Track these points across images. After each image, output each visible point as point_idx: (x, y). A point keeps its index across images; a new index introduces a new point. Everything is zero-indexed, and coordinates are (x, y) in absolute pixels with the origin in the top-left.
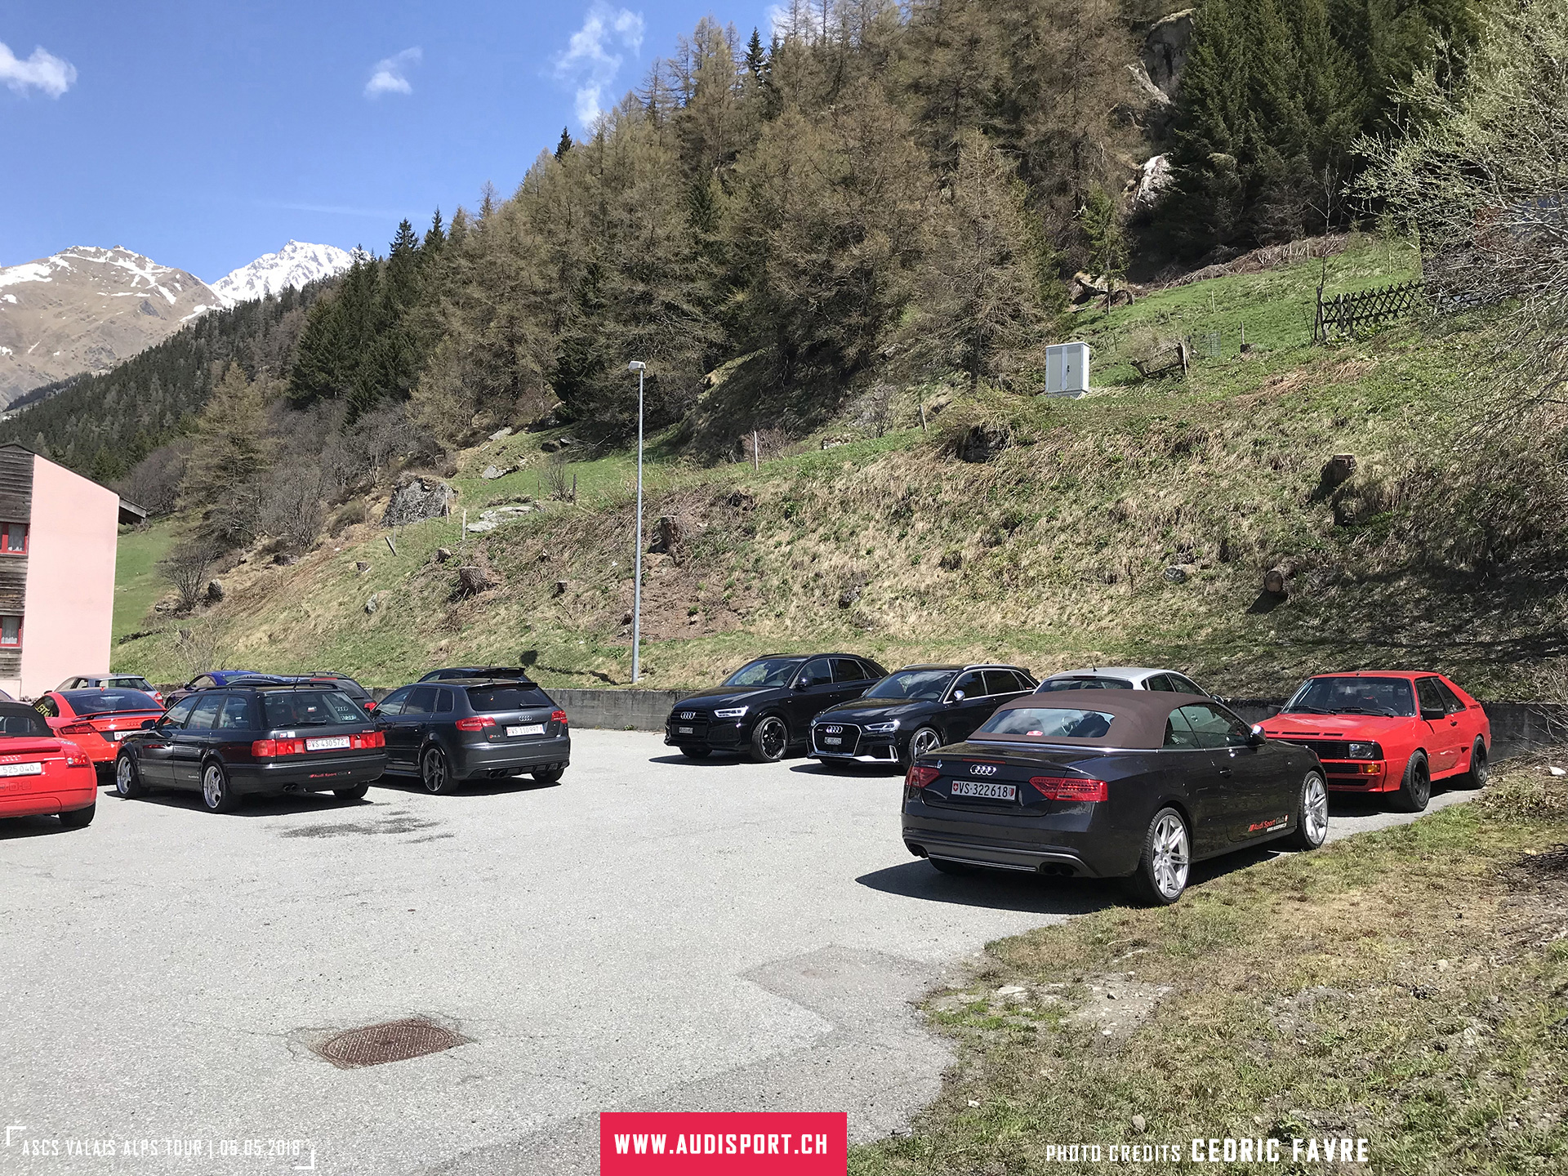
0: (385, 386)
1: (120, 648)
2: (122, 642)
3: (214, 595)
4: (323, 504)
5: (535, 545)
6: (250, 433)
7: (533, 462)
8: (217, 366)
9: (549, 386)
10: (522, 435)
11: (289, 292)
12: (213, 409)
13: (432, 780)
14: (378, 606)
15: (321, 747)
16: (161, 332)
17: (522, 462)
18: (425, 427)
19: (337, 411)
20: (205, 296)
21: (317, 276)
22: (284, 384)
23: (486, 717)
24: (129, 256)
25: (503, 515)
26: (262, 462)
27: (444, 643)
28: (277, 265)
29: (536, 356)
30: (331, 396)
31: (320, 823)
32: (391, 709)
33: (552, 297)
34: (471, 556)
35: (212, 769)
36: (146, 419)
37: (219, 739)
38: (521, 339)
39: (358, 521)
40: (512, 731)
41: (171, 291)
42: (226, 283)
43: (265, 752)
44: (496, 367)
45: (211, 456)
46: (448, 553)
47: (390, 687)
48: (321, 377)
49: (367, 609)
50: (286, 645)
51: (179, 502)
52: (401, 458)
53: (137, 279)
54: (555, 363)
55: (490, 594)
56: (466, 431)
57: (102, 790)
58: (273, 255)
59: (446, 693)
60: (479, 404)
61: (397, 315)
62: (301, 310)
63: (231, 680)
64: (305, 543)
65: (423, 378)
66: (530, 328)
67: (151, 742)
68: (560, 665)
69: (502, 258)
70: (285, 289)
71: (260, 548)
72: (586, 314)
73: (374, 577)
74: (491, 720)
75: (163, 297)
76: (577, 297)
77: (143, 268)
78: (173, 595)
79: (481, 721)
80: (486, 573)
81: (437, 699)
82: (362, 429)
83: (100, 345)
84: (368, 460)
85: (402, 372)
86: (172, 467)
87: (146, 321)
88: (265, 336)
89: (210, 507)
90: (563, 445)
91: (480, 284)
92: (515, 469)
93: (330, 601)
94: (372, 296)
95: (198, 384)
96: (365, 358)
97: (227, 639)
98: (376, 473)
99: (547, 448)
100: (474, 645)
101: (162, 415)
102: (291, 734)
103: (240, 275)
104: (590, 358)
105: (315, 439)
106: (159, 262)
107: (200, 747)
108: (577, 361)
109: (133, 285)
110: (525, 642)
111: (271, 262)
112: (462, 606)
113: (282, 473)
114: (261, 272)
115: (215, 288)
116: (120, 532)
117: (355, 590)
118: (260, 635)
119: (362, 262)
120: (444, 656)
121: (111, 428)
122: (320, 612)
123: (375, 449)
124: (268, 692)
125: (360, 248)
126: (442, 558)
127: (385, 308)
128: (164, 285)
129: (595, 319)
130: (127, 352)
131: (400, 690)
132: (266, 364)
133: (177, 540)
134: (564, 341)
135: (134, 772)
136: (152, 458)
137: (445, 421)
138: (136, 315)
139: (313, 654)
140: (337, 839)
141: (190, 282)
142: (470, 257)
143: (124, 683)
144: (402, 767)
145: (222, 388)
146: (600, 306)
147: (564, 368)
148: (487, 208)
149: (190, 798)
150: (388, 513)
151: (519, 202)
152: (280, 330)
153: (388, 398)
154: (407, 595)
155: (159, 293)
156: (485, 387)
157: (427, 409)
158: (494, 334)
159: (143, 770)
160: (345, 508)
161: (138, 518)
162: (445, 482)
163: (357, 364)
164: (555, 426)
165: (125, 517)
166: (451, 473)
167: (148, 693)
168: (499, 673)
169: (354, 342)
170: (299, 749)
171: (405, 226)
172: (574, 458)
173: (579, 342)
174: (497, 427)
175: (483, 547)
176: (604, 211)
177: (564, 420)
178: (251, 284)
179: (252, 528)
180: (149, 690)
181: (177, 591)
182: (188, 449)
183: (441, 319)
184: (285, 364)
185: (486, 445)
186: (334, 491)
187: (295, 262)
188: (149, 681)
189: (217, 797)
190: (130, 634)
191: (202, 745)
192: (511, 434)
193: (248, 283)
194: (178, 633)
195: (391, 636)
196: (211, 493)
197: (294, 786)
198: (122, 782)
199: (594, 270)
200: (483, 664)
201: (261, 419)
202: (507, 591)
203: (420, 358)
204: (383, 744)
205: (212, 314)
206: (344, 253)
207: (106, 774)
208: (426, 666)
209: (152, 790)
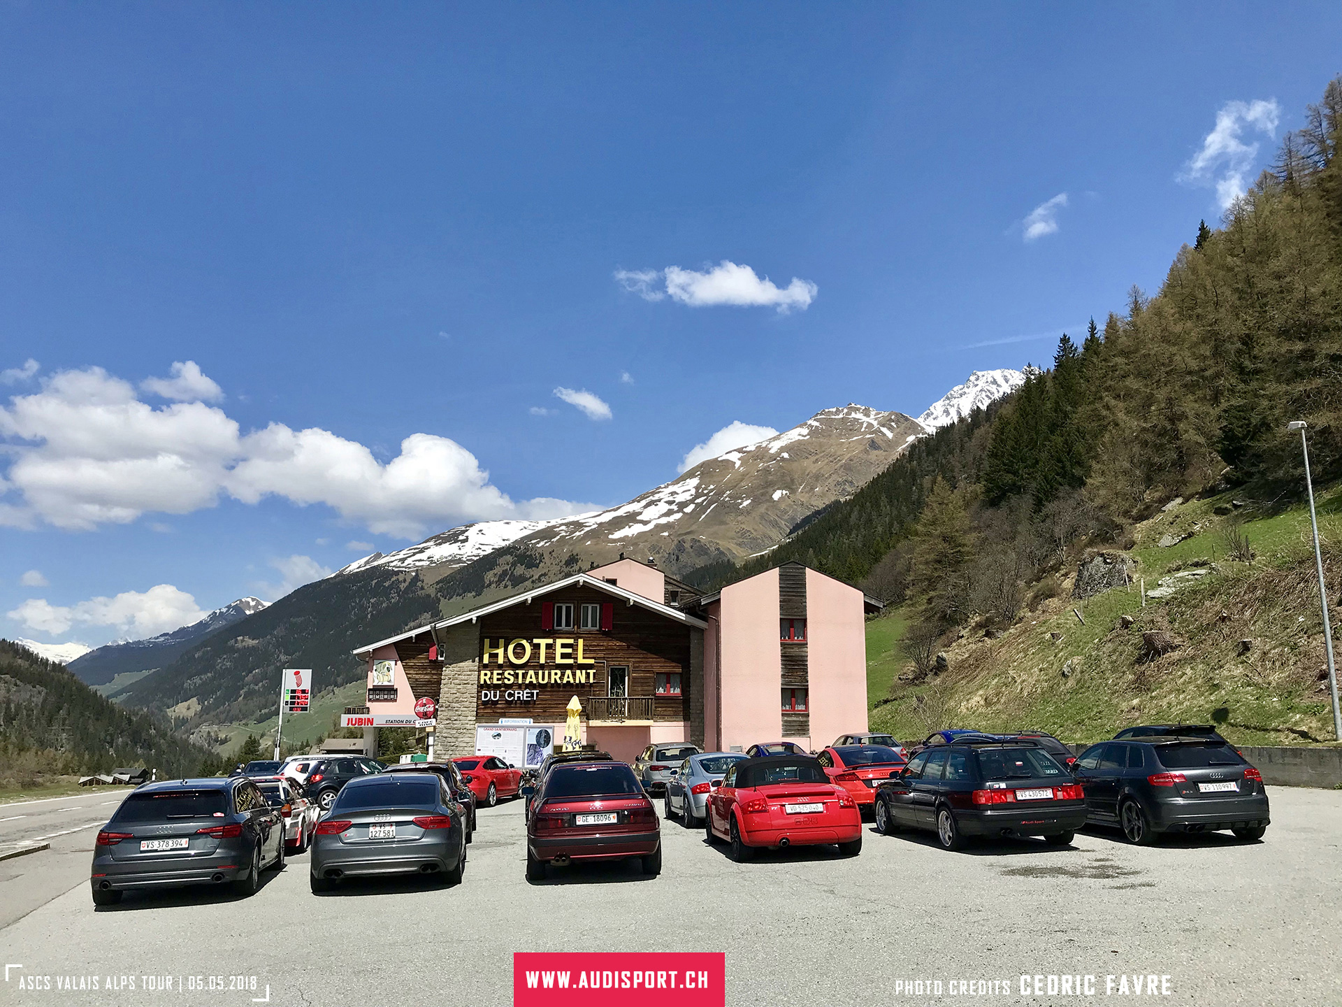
0: (1064, 477)
1: (875, 711)
2: (876, 707)
3: (941, 666)
4: (1021, 584)
5: (1214, 606)
6: (957, 531)
7: (1208, 526)
8: (927, 481)
9: (1214, 454)
10: (1194, 503)
11: (976, 413)
12: (927, 515)
13: (1132, 831)
14: (1073, 670)
15: (1028, 798)
16: (885, 461)
17: (1197, 528)
18: (1101, 508)
19: (1025, 503)
20: (915, 428)
21: (997, 396)
22: (979, 488)
23: (1177, 773)
24: (858, 409)
25: (1181, 580)
26: (968, 553)
27: (1135, 702)
28: (965, 393)
29: (1198, 429)
30: (1019, 493)
31: (1034, 864)
32: (1089, 763)
33: (1207, 373)
34: (1152, 621)
35: (943, 813)
36: (880, 529)
37: (947, 788)
38: (1183, 417)
39: (1051, 596)
40: (1203, 788)
41: (889, 429)
42: (928, 415)
43: (983, 800)
44: (1162, 445)
45: (929, 553)
46: (1131, 619)
47: (1090, 743)
48: (1009, 478)
49: (1063, 673)
50: (999, 707)
51: (908, 592)
52: (1084, 537)
53: (865, 425)
54: (1218, 432)
55: (1176, 655)
56: (1140, 506)
57: (866, 827)
58: (962, 386)
59: (1136, 750)
60: (1149, 481)
61: (1066, 415)
62: (987, 425)
63: (957, 738)
64: (1009, 618)
65: (1095, 466)
66: (1189, 405)
67: (899, 789)
68: (1254, 722)
69: (1154, 348)
70: (973, 411)
71: (973, 624)
72: (1245, 382)
73: (1067, 644)
74: (1182, 776)
75: (884, 435)
76: (1233, 368)
77: (868, 416)
78: (911, 667)
79: (1172, 777)
80: (1168, 636)
81: (1128, 755)
82: (1047, 516)
83: (844, 478)
84: (1054, 542)
85: (1076, 463)
86: (900, 565)
87: (874, 454)
88: (961, 451)
89: (932, 594)
90: (1236, 506)
91: (1136, 377)
92: (1190, 535)
93: (1032, 668)
94: (1044, 404)
95: (915, 497)
96: (1044, 455)
97: (952, 703)
98: (1063, 553)
99: (1220, 512)
100: (1164, 703)
101: (891, 525)
102: (1003, 785)
103: (938, 407)
104: (1254, 422)
105: (1009, 530)
106: (879, 409)
107: (933, 794)
108: (1241, 427)
109: (863, 429)
110: (1213, 700)
111: (960, 392)
112: (1149, 668)
113: (984, 561)
114: (954, 402)
115: (920, 421)
116: (867, 620)
117: (1052, 658)
118: (977, 699)
119: (1033, 377)
120: (1137, 714)
121: (856, 539)
122: (1025, 677)
123: (1059, 532)
124: (982, 749)
125: (1029, 366)
126: (1126, 624)
127: (1056, 411)
128: (883, 426)
129: (1254, 385)
130: (862, 481)
131: (1096, 746)
132: (965, 473)
133: (909, 623)
134: (1225, 411)
135: (887, 812)
136: (886, 559)
137: (1119, 500)
138: (866, 452)
139: (1022, 714)
140: (1048, 880)
141: (902, 420)
142: (1124, 353)
143: (877, 740)
144: (1105, 818)
145: (932, 498)
146: (1257, 372)
147: (1228, 435)
148: (1136, 309)
149: (927, 837)
150: (1077, 586)
151: (1166, 296)
152: (973, 445)
153: (1067, 488)
154: (1098, 659)
155: (881, 432)
156: (1152, 465)
157: (1102, 492)
158: (1156, 416)
159: (894, 812)
160: (1040, 585)
161: (877, 609)
162: (1124, 554)
163: (1037, 462)
164: (1226, 490)
165: (869, 608)
166: (1129, 546)
167: (894, 749)
168: (1189, 730)
169: (1032, 444)
170: (1010, 799)
171: (1065, 340)
172: (1251, 518)
173: (1240, 409)
174: (1168, 499)
175: (1162, 611)
176: (1251, 285)
177: (1234, 483)
178: (947, 412)
179: (965, 609)
180: (897, 746)
181: (913, 664)
182: (911, 550)
183: (1104, 413)
184: (979, 471)
185: (1160, 517)
186: (1029, 571)
187: (979, 388)
188: (896, 738)
189: (949, 837)
190: (881, 699)
191: (935, 793)
192: (1183, 503)
193: (944, 412)
194: (915, 699)
195: (1087, 697)
196: (932, 583)
197: (1009, 830)
198: (880, 822)
199: (1247, 341)
200: (1173, 722)
201: (963, 518)
202: (1190, 651)
203: (1090, 448)
204: (1083, 795)
205: (920, 440)
206: (1018, 373)
207: (868, 814)
208: (1120, 724)
209: (901, 828)
